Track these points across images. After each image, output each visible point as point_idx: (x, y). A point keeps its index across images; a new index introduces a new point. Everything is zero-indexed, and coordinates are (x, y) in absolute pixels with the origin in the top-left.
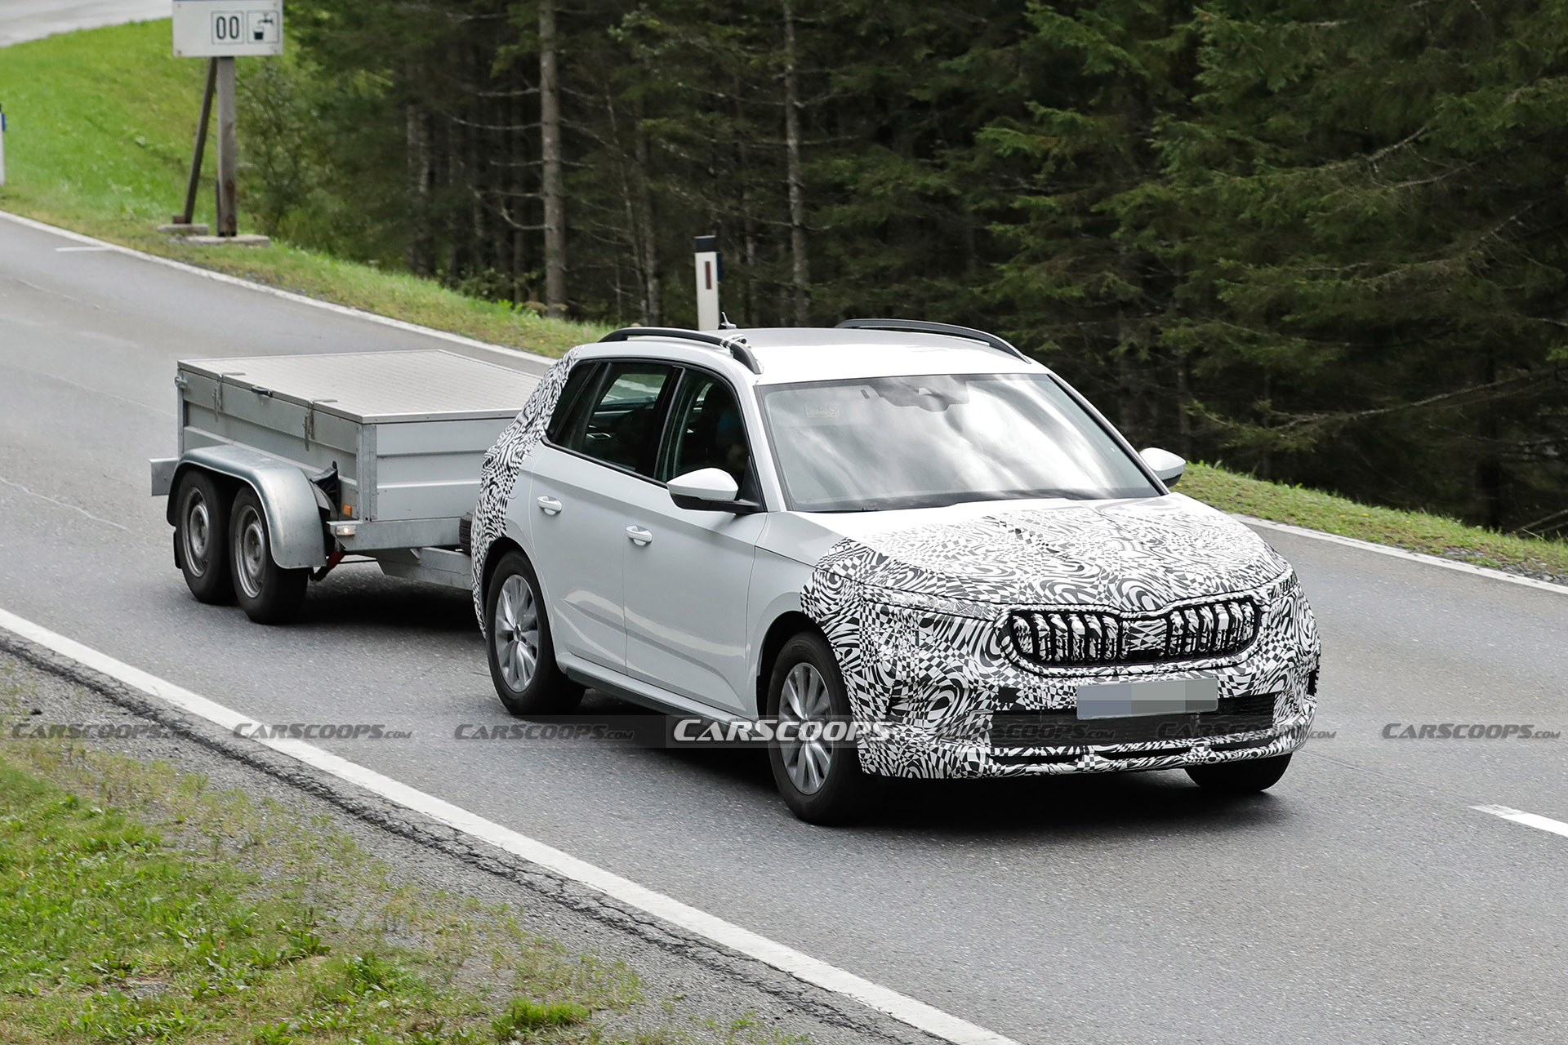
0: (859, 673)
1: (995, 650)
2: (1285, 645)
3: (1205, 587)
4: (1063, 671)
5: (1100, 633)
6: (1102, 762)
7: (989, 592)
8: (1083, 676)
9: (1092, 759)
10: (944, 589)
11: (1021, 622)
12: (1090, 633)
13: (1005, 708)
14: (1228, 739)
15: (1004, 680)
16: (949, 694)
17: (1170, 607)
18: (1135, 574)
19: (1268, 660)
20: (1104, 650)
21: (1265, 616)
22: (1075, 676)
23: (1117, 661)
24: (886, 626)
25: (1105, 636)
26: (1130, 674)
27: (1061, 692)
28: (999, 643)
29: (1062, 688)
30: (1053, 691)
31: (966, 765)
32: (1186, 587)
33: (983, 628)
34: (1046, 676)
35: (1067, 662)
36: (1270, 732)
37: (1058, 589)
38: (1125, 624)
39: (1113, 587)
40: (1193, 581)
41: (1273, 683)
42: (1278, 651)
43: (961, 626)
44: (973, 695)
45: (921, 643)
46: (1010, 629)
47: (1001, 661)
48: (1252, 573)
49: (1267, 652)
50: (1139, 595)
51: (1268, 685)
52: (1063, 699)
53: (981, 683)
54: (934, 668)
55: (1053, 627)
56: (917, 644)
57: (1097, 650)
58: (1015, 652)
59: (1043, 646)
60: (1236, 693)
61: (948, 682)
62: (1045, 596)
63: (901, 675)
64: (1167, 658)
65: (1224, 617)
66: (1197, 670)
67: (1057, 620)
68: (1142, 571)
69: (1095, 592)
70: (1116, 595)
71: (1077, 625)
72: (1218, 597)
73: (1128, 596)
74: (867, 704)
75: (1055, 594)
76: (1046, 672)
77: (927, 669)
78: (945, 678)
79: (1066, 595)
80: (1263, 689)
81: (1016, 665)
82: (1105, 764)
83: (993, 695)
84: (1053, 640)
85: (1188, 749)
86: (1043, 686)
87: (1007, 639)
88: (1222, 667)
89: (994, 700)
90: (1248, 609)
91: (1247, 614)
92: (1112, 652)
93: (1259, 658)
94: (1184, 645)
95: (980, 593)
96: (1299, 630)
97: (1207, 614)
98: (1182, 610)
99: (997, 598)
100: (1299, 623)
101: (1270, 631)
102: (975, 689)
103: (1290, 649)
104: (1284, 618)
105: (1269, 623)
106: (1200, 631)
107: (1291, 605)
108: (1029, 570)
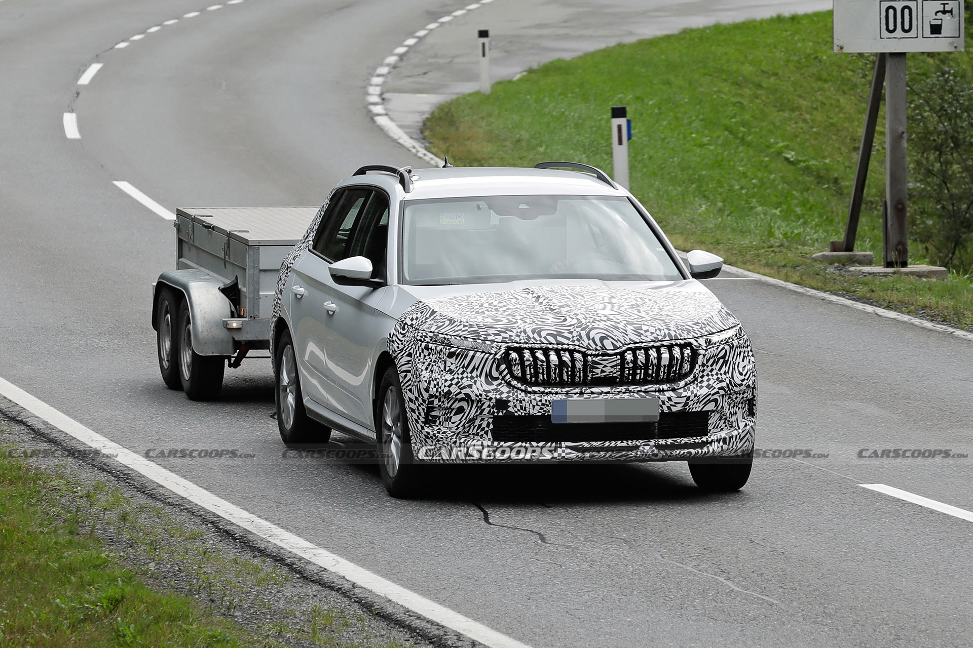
0: (410, 390)
1: (495, 374)
2: (718, 379)
3: (655, 335)
4: (542, 389)
5: (569, 364)
6: (570, 453)
7: (495, 335)
8: (557, 393)
9: (563, 451)
10: (466, 332)
11: (514, 355)
12: (562, 363)
13: (500, 414)
14: (670, 441)
15: (501, 394)
16: (464, 404)
17: (624, 348)
18: (602, 325)
19: (701, 387)
20: (573, 375)
21: (701, 357)
22: (550, 393)
23: (585, 383)
24: (427, 357)
25: (574, 366)
26: (592, 393)
27: (540, 404)
28: (497, 369)
29: (541, 401)
30: (534, 403)
32: (640, 335)
33: (487, 359)
34: (530, 393)
35: (547, 383)
36: (704, 439)
37: (543, 334)
38: (589, 358)
39: (583, 334)
40: (647, 331)
41: (705, 404)
42: (711, 382)
43: (473, 357)
44: (479, 404)
45: (447, 369)
46: (506, 358)
47: (499, 381)
48: (696, 327)
49: (701, 382)
50: (602, 339)
51: (701, 405)
52: (541, 409)
53: (484, 396)
54: (454, 386)
55: (535, 359)
56: (445, 369)
57: (568, 375)
58: (508, 376)
59: (528, 372)
60: (674, 409)
61: (462, 396)
62: (534, 338)
63: (433, 391)
64: (622, 384)
65: (665, 356)
66: (644, 392)
67: (539, 355)
68: (608, 323)
69: (570, 336)
70: (585, 338)
71: (553, 357)
72: (665, 343)
73: (593, 340)
74: (413, 411)
75: (540, 336)
76: (529, 389)
77: (450, 386)
78: (460, 393)
79: (549, 338)
80: (697, 408)
81: (509, 384)
82: (574, 455)
83: (492, 405)
84: (536, 368)
85: (637, 447)
86: (527, 399)
87: (503, 367)
88: (663, 391)
89: (493, 408)
90: (687, 352)
91: (686, 355)
92: (579, 377)
93: (695, 386)
94: (634, 374)
95: (489, 335)
96: (734, 368)
97: (653, 353)
98: (634, 350)
99: (500, 339)
100: (734, 364)
101: (705, 368)
102: (480, 401)
103: (722, 381)
104: (719, 359)
105: (705, 362)
106: (646, 366)
107: (726, 351)
108: (528, 321)
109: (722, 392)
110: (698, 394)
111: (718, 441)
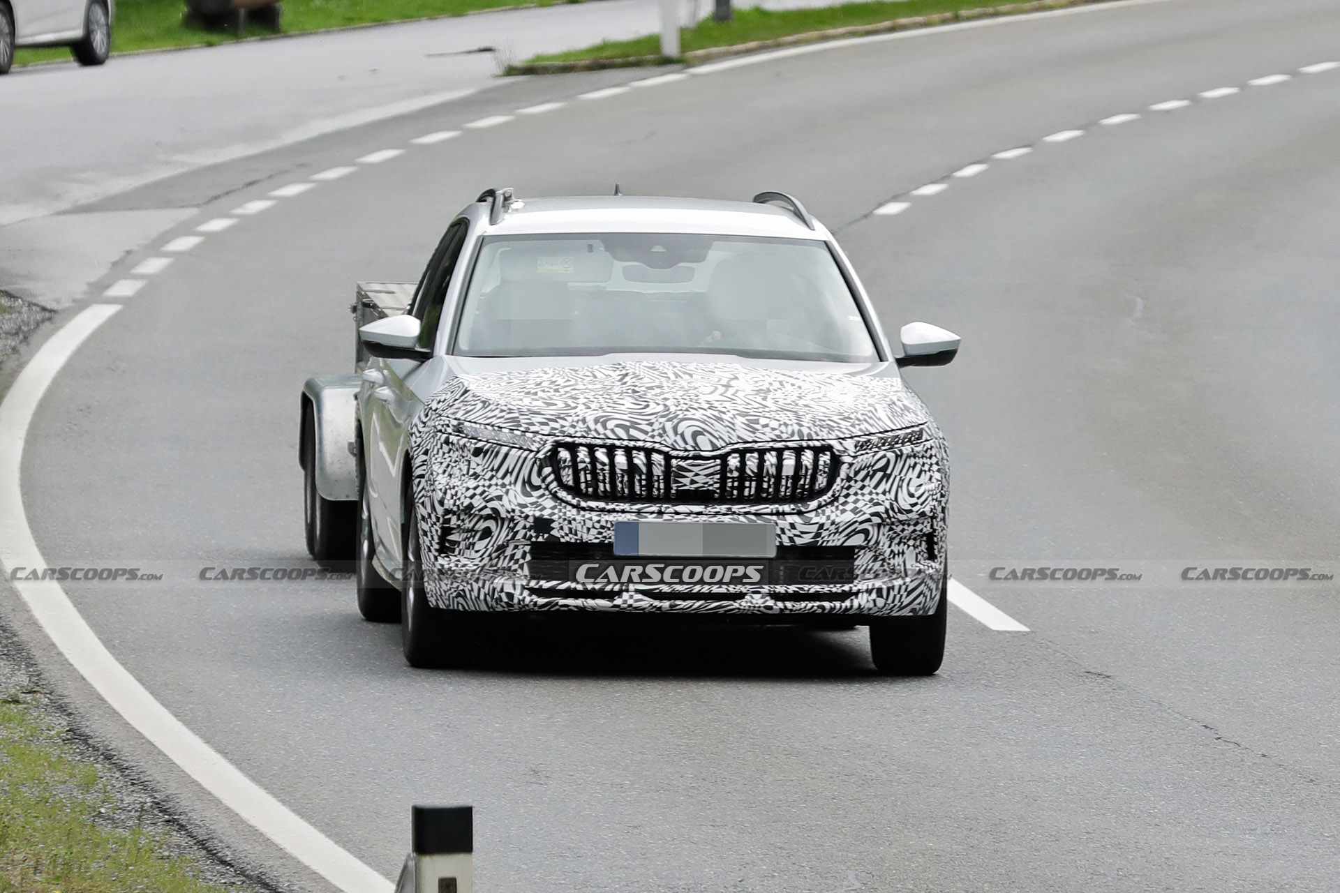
0: (423, 503)
1: (536, 481)
2: (871, 500)
3: (777, 432)
4: (602, 505)
5: (644, 469)
6: (641, 600)
7: (542, 424)
8: (623, 511)
9: (631, 597)
10: (502, 420)
11: (564, 454)
12: (632, 469)
13: (540, 539)
14: (792, 589)
15: (541, 510)
16: (491, 524)
17: (728, 449)
18: (698, 415)
19: (843, 511)
20: (649, 486)
21: (844, 468)
22: (614, 511)
23: (667, 498)
24: (446, 456)
25: (650, 473)
26: (677, 513)
27: (597, 525)
28: (539, 474)
29: (599, 522)
30: (589, 524)
31: (503, 595)
32: (754, 431)
33: (526, 458)
34: (584, 509)
35: (612, 496)
36: (846, 588)
37: (610, 425)
38: (674, 462)
39: (669, 426)
40: (766, 426)
41: (849, 536)
42: (859, 505)
43: (506, 455)
44: (511, 525)
45: (471, 472)
46: (552, 459)
47: (541, 492)
48: (843, 424)
49: (845, 503)
50: (695, 435)
51: (842, 538)
52: (600, 533)
53: (517, 513)
54: (477, 497)
55: (594, 460)
56: (468, 474)
57: (641, 486)
58: (555, 484)
59: (582, 479)
60: (799, 541)
61: (487, 512)
62: (596, 431)
63: (449, 503)
64: (722, 501)
65: (789, 462)
66: (755, 514)
67: (601, 455)
68: (709, 413)
69: (648, 429)
70: (670, 432)
71: (621, 459)
72: (791, 444)
73: (682, 435)
74: (425, 533)
75: (605, 428)
76: (583, 504)
77: (472, 497)
78: (486, 507)
79: (618, 430)
80: (836, 541)
81: (555, 496)
82: (646, 602)
83: (528, 526)
84: (594, 473)
85: (741, 596)
86: (579, 518)
87: (547, 470)
88: (784, 514)
89: (530, 530)
90: (825, 458)
91: (821, 463)
92: (659, 489)
93: (834, 508)
94: (741, 488)
95: (532, 424)
96: (899, 487)
97: (771, 458)
98: (742, 453)
99: (546, 430)
100: (902, 480)
101: (852, 483)
102: (512, 519)
103: (877, 504)
104: (875, 472)
105: (852, 475)
106: (760, 475)
107: (888, 461)
108: (593, 406)
109: (876, 520)
110: (837, 520)
111: (869, 592)
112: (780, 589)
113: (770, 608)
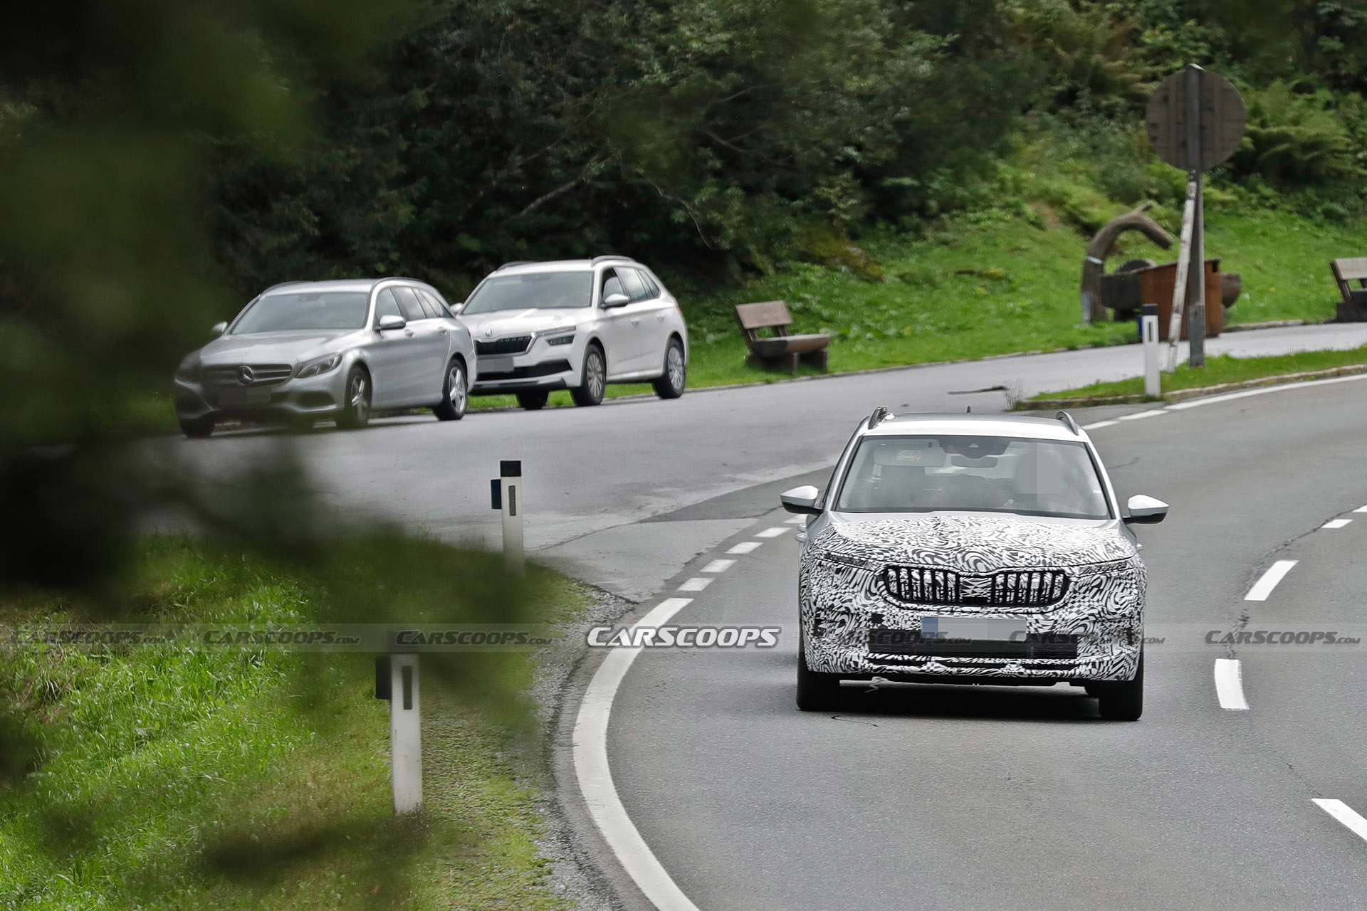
1: (874, 590)
2: (1089, 606)
3: (1029, 561)
4: (915, 606)
5: (942, 584)
6: (939, 667)
7: (879, 554)
8: (928, 610)
9: (933, 665)
10: (854, 551)
11: (892, 573)
12: (935, 583)
13: (875, 627)
14: (1036, 661)
15: (876, 609)
16: (845, 617)
17: (996, 572)
18: (979, 549)
19: (1071, 612)
20: (946, 594)
21: (1072, 584)
22: (922, 610)
23: (957, 602)
25: (946, 586)
26: (963, 612)
27: (912, 619)
28: (876, 586)
29: (912, 617)
30: (906, 618)
31: (852, 663)
32: (1015, 560)
33: (868, 576)
34: (903, 608)
35: (922, 600)
36: (1072, 661)
37: (922, 555)
38: (962, 579)
39: (959, 556)
40: (1022, 557)
41: (1074, 628)
42: (1081, 608)
43: (856, 573)
44: (858, 618)
45: (834, 584)
46: (884, 576)
47: (877, 597)
48: (1073, 557)
49: (1072, 607)
50: (976, 562)
52: (913, 624)
53: (862, 610)
54: (837, 600)
55: (910, 577)
56: (832, 585)
57: (941, 594)
58: (886, 592)
59: (903, 589)
60: (1041, 631)
61: (843, 609)
62: (913, 558)
63: (819, 604)
64: (992, 604)
65: (1036, 580)
66: (1013, 613)
67: (915, 574)
68: (986, 548)
69: (946, 558)
70: (960, 561)
71: (927, 576)
72: (1037, 569)
73: (968, 562)
74: (805, 623)
75: (919, 557)
76: (903, 605)
77: (833, 600)
78: (842, 606)
79: (926, 558)
80: (1067, 630)
81: (885, 600)
82: (942, 669)
83: (868, 618)
84: (911, 586)
85: (1004, 665)
86: (900, 614)
87: (881, 583)
88: (1032, 613)
89: (869, 621)
90: (1060, 578)
91: (1057, 581)
92: (951, 596)
93: (1064, 610)
94: (1005, 597)
95: (873, 554)
96: (1109, 597)
97: (1024, 578)
98: (1006, 574)
99: (881, 557)
100: (1110, 593)
101: (1077, 594)
102: (858, 614)
103: (1093, 608)
104: (1093, 587)
105: (1077, 589)
106: (1016, 588)
107: (1102, 581)
108: (913, 543)
109: (1092, 618)
110: (1066, 618)
111: (1087, 664)
112: (1029, 661)
113: (1022, 673)
